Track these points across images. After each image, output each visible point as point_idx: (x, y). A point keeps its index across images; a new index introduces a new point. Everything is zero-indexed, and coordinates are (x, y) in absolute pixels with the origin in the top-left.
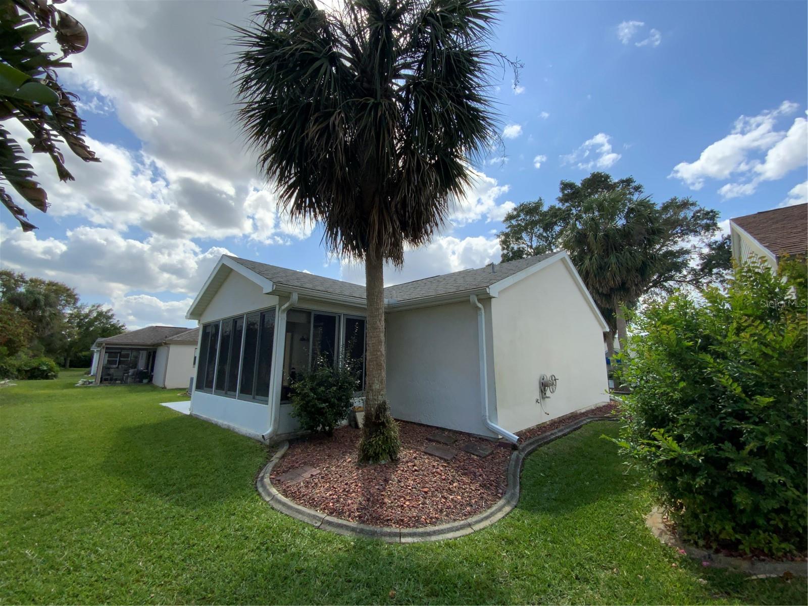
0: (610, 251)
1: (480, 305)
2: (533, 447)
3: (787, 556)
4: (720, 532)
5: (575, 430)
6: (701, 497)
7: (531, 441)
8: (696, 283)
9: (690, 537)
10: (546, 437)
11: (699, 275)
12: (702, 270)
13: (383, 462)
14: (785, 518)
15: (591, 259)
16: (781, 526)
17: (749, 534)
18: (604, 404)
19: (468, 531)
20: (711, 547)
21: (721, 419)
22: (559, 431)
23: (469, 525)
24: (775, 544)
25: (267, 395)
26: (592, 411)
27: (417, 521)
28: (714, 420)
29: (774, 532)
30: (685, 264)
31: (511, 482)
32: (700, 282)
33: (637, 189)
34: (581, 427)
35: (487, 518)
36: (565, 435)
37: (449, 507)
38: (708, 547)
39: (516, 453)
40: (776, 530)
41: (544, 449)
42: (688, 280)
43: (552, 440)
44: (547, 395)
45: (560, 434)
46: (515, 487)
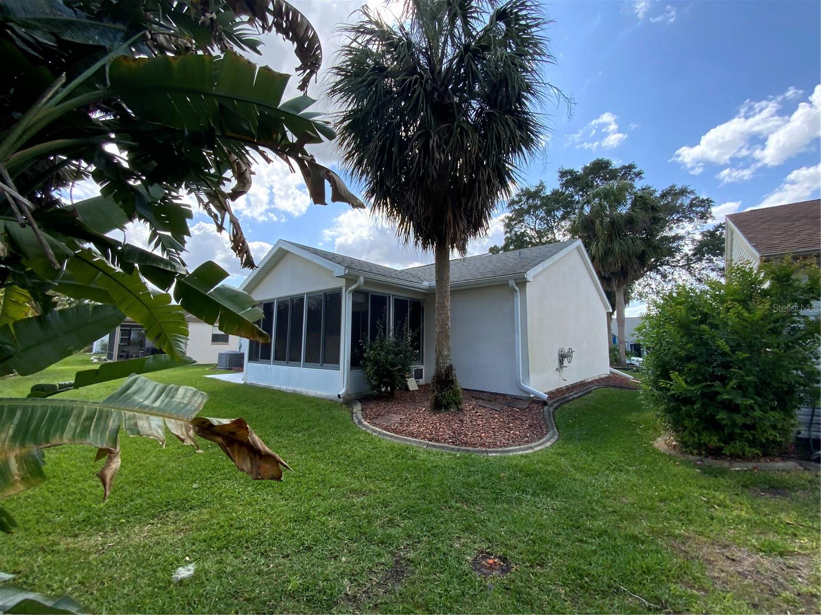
0: (614, 237)
1: (517, 288)
2: (558, 404)
3: (755, 457)
4: (709, 442)
5: (586, 393)
6: (697, 420)
7: (555, 400)
8: (688, 267)
9: (687, 450)
10: (566, 398)
11: (691, 260)
12: (694, 255)
13: (452, 410)
14: (754, 432)
15: (597, 245)
16: (751, 438)
17: (729, 444)
18: (605, 376)
19: (531, 451)
20: (702, 454)
21: (713, 368)
22: (575, 394)
23: (531, 448)
24: (747, 449)
25: (338, 362)
26: (597, 381)
27: (495, 445)
28: (708, 369)
29: (746, 441)
30: (678, 250)
31: (549, 425)
32: (693, 267)
33: (638, 174)
34: (591, 392)
35: (541, 444)
36: (579, 397)
37: (513, 438)
38: (700, 454)
39: (546, 408)
40: (748, 440)
41: (566, 406)
42: (680, 265)
43: (571, 400)
44: (564, 365)
45: (576, 396)
46: (553, 428)
